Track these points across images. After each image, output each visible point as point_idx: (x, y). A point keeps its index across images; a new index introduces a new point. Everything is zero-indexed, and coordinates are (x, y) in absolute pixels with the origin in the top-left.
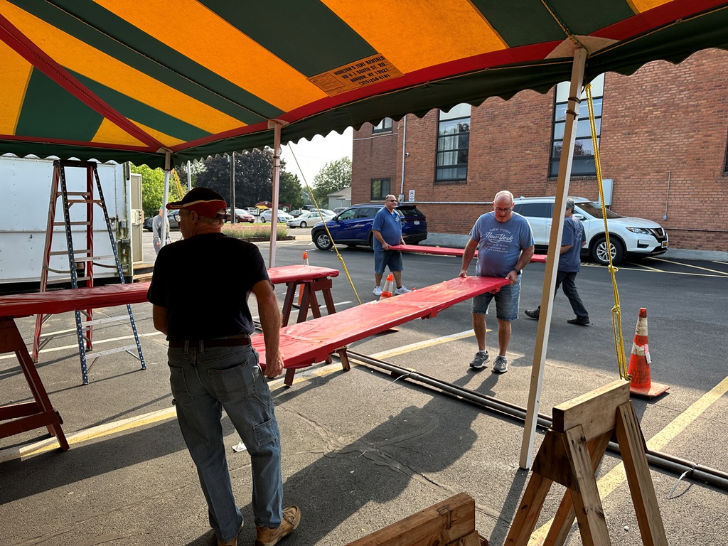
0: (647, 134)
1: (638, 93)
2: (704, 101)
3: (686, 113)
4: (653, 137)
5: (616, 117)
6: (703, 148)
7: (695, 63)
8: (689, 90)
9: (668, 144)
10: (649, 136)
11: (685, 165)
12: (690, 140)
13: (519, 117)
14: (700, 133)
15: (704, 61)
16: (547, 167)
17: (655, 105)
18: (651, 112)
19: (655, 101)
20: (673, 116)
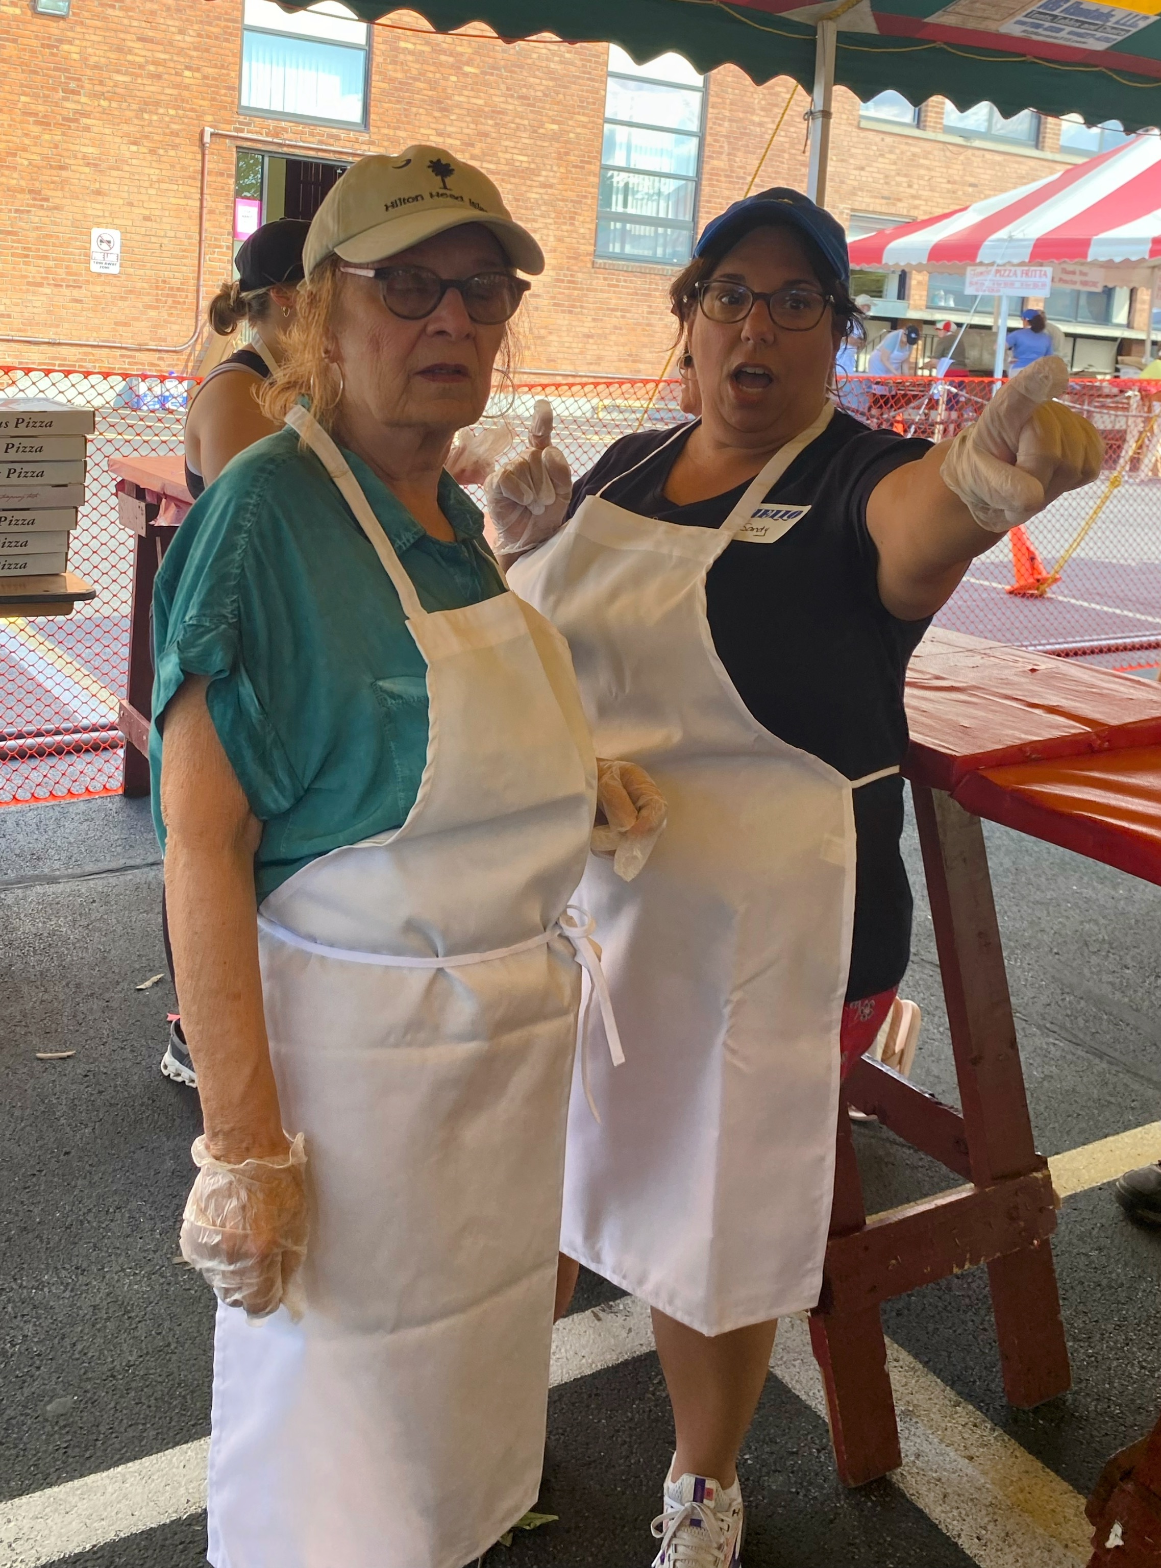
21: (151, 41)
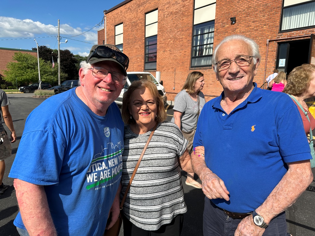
0: (169, 51)
1: (167, 33)
2: (184, 36)
3: (179, 41)
4: (171, 53)
5: (161, 44)
6: (184, 57)
7: (181, 19)
8: (180, 31)
9: (175, 56)
10: (170, 52)
11: (179, 65)
12: (181, 54)
13: (135, 44)
14: (183, 51)
15: (184, 18)
16: (143, 66)
17: (171, 38)
18: (170, 41)
19: (171, 36)
20: (176, 43)
21: (256, 21)
